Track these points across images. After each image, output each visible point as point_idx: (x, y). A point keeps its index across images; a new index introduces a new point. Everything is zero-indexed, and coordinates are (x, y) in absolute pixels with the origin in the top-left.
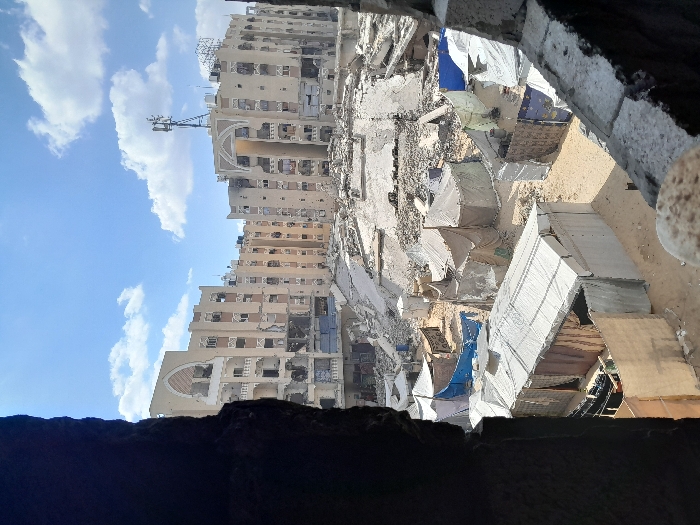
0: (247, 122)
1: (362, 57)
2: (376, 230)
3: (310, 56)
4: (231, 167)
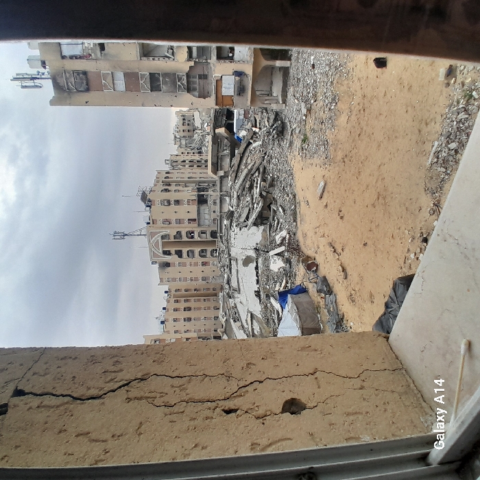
0: (168, 231)
1: (233, 212)
2: (248, 311)
3: (202, 193)
4: (159, 257)
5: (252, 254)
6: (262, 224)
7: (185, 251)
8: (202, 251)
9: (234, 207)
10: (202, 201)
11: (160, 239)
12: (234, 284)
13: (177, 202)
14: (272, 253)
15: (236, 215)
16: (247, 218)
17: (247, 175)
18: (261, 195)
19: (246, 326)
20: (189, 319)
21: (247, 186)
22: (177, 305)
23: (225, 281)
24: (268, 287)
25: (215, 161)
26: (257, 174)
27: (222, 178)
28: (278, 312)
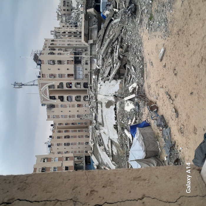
1: (99, 69)
2: (109, 139)
3: (78, 56)
4: (47, 100)
5: (112, 99)
6: (119, 78)
7: (65, 96)
8: (77, 97)
9: (100, 67)
10: (77, 61)
11: (47, 87)
12: (100, 120)
13: (60, 62)
14: (126, 99)
15: (101, 71)
16: (109, 74)
17: (109, 43)
18: (119, 58)
19: (107, 149)
20: (68, 144)
21: (109, 51)
22: (60, 134)
23: (94, 118)
24: (123, 122)
25: (87, 33)
26: (116, 42)
27: (91, 45)
28: (130, 139)
